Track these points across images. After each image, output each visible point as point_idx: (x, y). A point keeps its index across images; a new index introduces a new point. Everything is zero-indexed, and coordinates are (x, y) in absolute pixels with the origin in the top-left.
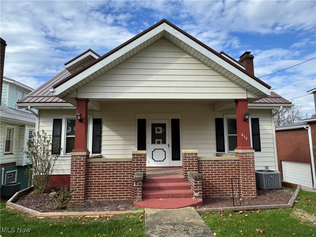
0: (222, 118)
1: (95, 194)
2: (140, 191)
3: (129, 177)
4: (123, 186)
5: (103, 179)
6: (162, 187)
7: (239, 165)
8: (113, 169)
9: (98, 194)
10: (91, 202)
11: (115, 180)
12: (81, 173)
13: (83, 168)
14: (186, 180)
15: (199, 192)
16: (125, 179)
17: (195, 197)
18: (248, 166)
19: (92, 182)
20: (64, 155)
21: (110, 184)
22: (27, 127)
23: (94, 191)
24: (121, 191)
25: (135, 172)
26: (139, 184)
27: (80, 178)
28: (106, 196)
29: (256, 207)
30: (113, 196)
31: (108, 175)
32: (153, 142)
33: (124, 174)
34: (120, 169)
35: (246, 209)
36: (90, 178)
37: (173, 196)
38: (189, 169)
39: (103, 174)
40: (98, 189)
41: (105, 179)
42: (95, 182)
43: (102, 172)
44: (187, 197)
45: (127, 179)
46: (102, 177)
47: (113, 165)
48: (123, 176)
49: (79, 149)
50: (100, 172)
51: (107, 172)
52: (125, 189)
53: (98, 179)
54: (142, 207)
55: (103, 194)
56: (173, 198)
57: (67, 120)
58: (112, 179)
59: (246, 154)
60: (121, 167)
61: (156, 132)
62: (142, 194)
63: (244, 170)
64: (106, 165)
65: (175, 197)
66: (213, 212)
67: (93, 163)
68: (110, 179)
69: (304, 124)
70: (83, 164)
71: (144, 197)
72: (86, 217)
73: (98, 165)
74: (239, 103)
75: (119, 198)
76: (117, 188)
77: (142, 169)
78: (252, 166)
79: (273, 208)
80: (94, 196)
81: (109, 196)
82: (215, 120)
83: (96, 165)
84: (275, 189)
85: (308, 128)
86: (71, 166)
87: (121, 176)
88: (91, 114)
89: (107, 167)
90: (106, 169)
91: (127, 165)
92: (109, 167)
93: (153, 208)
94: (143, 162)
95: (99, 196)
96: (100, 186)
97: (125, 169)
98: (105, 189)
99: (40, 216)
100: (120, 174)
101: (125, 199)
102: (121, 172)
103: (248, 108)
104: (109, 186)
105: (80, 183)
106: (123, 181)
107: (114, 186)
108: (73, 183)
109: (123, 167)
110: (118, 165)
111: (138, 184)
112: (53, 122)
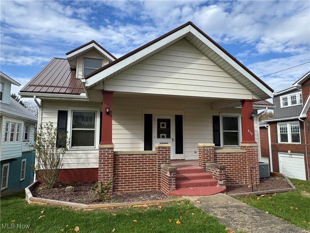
0: (218, 115)
1: (122, 186)
2: (174, 181)
3: (154, 169)
4: (149, 177)
5: (130, 171)
6: (188, 177)
7: (246, 157)
8: (139, 162)
9: (125, 186)
10: (118, 193)
11: (141, 172)
12: (109, 165)
13: (111, 161)
14: (205, 171)
15: (223, 181)
16: (150, 170)
17: (220, 184)
18: (253, 157)
19: (119, 174)
20: (70, 148)
21: (136, 176)
22: (4, 118)
23: (121, 183)
24: (146, 182)
25: (161, 164)
26: (174, 175)
27: (109, 170)
28: (133, 188)
29: (273, 191)
30: (140, 187)
31: (134, 168)
32: (158, 137)
33: (150, 166)
34: (146, 161)
35: (266, 193)
36: (117, 171)
37: (200, 185)
38: (207, 160)
39: (130, 166)
40: (125, 181)
41: (132, 171)
42: (121, 174)
43: (128, 164)
44: (212, 185)
45: (152, 170)
46: (128, 169)
47: (139, 157)
48: (149, 168)
49: (106, 142)
50: (126, 164)
51: (133, 164)
52: (151, 180)
53: (125, 171)
54: (179, 195)
55: (130, 185)
56: (201, 187)
57: (73, 112)
58: (139, 171)
59: (251, 147)
60: (147, 159)
61: (161, 127)
62: (176, 184)
63: (250, 161)
64: (132, 157)
65: (202, 186)
66: (241, 196)
67: (120, 156)
68: (137, 171)
69: (265, 124)
70: (111, 156)
71: (178, 187)
72: (134, 206)
73: (125, 158)
74: (246, 103)
75: (145, 189)
76: (143, 180)
77: (167, 161)
78: (256, 158)
79: (284, 191)
80: (121, 188)
81: (135, 187)
82: (212, 117)
83: (123, 158)
84: (266, 177)
85: (268, 127)
86: (99, 159)
87: (147, 168)
88: (99, 107)
89: (133, 160)
90: (132, 162)
91: (152, 157)
92: (135, 160)
93: (191, 196)
94: (168, 155)
95: (126, 188)
96: (126, 178)
97: (150, 161)
98: (132, 180)
99: (88, 208)
100: (145, 166)
101: (151, 190)
102: (147, 164)
103: (253, 108)
104: (135, 178)
105: (108, 175)
106: (149, 173)
107: (140, 178)
108: (101, 175)
109: (149, 159)
110: (143, 157)
111: (172, 175)
112: (57, 114)
